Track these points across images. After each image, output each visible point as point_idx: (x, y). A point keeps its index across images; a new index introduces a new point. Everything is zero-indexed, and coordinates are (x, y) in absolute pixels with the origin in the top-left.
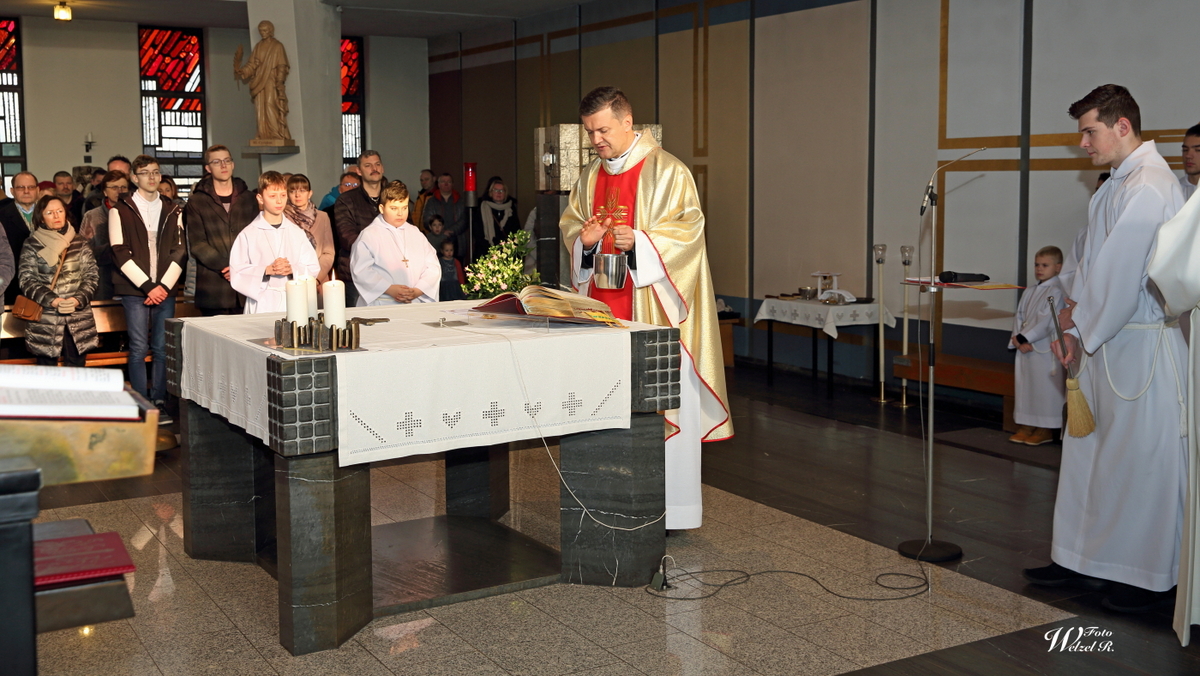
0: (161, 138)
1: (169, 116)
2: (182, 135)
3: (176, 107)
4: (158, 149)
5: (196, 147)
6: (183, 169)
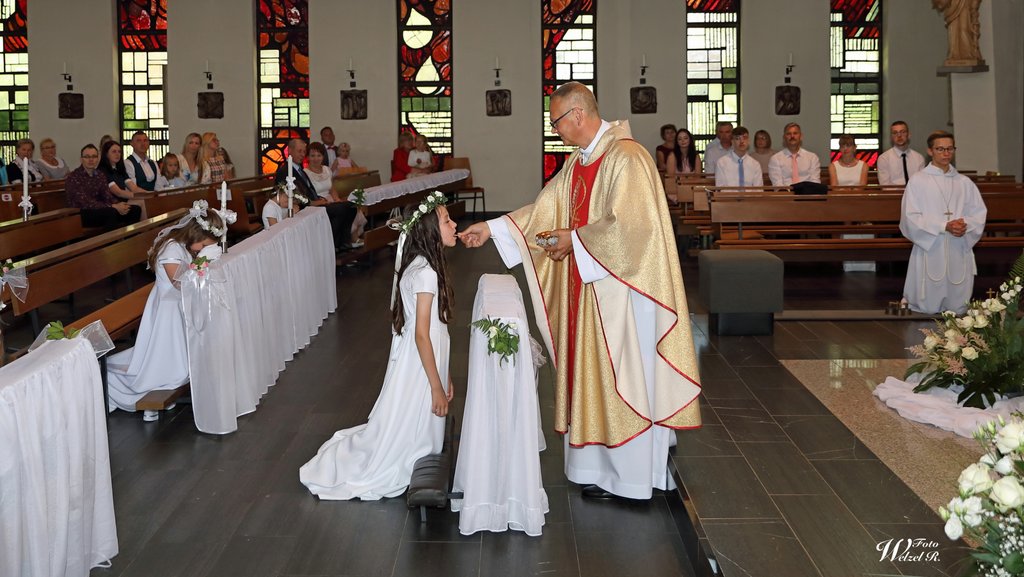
0: (844, 61)
1: (851, 43)
2: (863, 59)
3: (857, 35)
4: (842, 70)
5: (874, 68)
6: (861, 86)
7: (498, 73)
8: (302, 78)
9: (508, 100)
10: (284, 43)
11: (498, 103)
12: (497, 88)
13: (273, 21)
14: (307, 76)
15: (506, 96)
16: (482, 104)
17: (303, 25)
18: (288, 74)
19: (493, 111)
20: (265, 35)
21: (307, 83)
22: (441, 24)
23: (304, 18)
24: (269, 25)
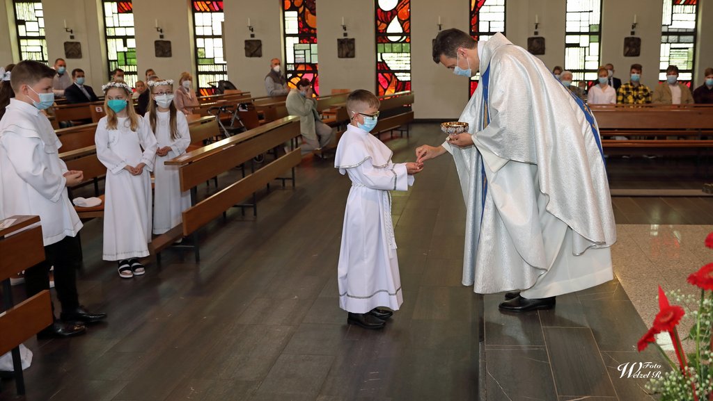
0: (672, 20)
1: (677, 8)
2: (685, 18)
3: (682, 3)
4: (669, 27)
5: (691, 26)
6: (682, 38)
7: (440, 27)
8: (312, 31)
10: (301, 7)
14: (315, 29)
18: (304, 28)
21: (316, 34)
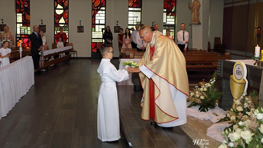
0: (166, 21)
7: (80, 21)
8: (28, 21)
9: (83, 28)
10: (23, 12)
11: (80, 29)
12: (80, 25)
13: (20, 6)
14: (30, 21)
15: (82, 27)
16: (76, 29)
17: (29, 7)
18: (24, 20)
19: (79, 31)
20: (18, 10)
21: (30, 23)
22: (66, 9)
23: (29, 5)
24: (19, 7)
